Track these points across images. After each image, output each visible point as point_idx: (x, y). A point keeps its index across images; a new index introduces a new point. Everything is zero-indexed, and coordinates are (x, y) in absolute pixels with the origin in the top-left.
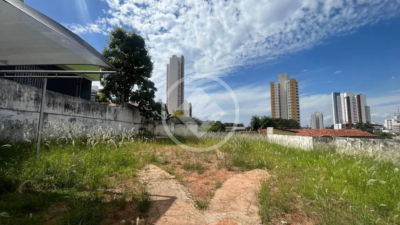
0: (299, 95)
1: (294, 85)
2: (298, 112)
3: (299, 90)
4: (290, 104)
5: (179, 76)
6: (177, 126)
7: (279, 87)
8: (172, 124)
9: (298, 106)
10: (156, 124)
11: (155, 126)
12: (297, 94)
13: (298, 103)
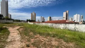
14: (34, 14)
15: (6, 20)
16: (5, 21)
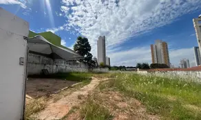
0: (168, 50)
1: (165, 45)
2: (168, 59)
4: (163, 56)
5: (103, 45)
8: (99, 68)
10: (93, 68)
13: (168, 55)
14: (159, 46)
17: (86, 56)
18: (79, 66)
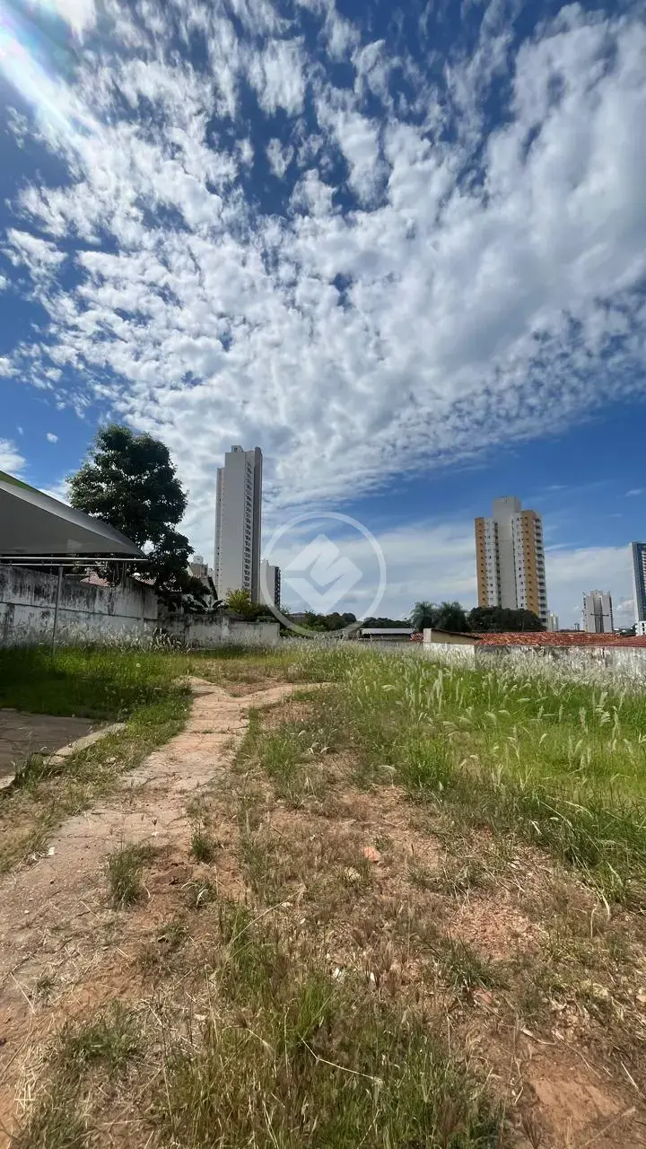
0: (545, 549)
1: (531, 525)
2: (542, 591)
3: (544, 538)
4: (523, 572)
5: (248, 498)
6: (236, 625)
7: (496, 531)
8: (225, 621)
9: (542, 577)
10: (191, 621)
11: (187, 626)
12: (539, 548)
13: (541, 570)
14: (511, 526)
15: (232, 621)
16: (225, 631)
17: (148, 547)
18: (99, 606)
